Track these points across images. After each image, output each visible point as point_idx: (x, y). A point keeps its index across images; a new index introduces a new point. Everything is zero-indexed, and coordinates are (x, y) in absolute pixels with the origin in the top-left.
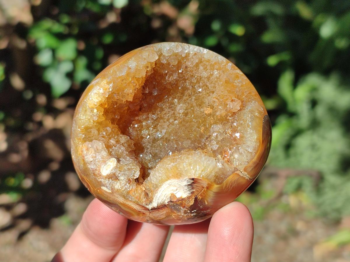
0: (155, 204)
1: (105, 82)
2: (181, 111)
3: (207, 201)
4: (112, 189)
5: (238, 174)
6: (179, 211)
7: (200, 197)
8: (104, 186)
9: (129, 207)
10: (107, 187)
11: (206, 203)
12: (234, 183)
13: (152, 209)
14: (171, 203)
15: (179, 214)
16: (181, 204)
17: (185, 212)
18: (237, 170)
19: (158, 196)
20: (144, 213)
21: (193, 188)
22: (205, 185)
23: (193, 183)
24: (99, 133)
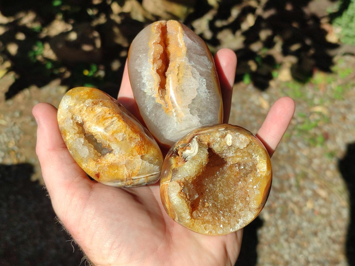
0: (194, 139)
1: (264, 175)
2: (220, 195)
3: (173, 158)
4: (219, 131)
5: (169, 180)
6: (181, 145)
7: (177, 157)
8: (224, 130)
9: (205, 130)
10: (222, 130)
11: (172, 158)
12: (167, 175)
13: (194, 136)
14: (188, 145)
15: (181, 144)
16: (183, 148)
17: (178, 147)
18: (171, 181)
19: (196, 144)
20: (196, 132)
21: (183, 158)
22: (179, 163)
23: (185, 160)
24: (248, 152)
